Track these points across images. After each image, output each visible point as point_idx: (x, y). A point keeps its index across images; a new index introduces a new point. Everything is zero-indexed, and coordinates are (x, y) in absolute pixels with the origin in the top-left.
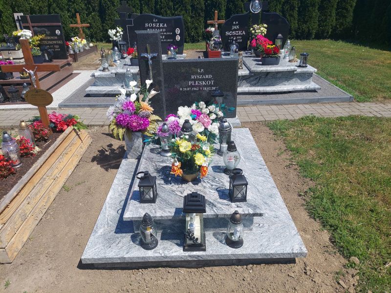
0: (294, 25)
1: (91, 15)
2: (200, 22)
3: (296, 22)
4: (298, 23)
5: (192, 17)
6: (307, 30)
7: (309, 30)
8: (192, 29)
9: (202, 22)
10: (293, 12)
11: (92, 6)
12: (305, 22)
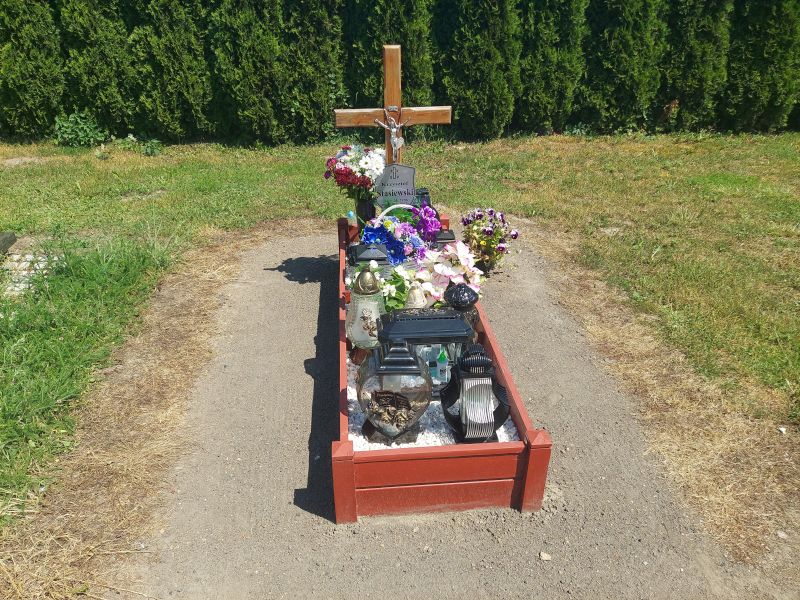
0: (715, 73)
2: (325, 57)
3: (724, 60)
4: (728, 67)
5: (288, 38)
6: (765, 96)
7: (775, 95)
8: (290, 89)
9: (333, 57)
10: (716, 19)
12: (762, 63)
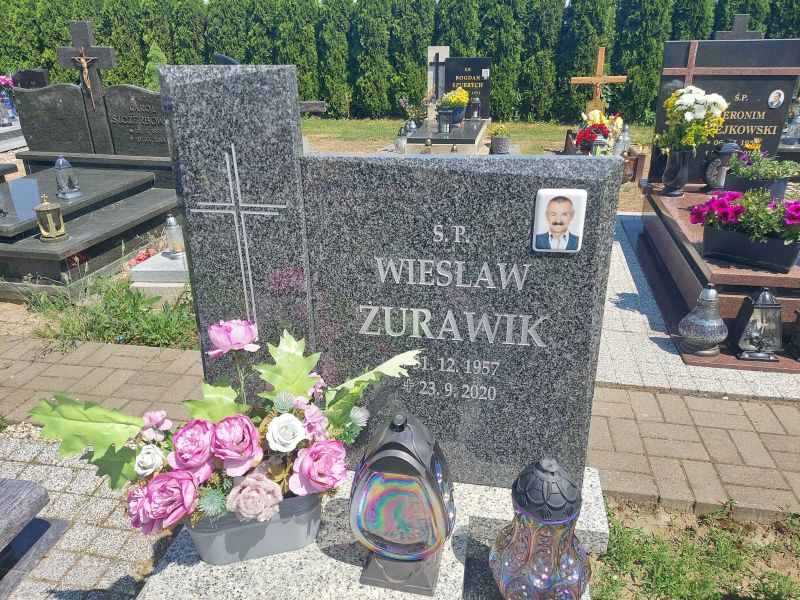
1: (533, 58)
11: (541, 34)
